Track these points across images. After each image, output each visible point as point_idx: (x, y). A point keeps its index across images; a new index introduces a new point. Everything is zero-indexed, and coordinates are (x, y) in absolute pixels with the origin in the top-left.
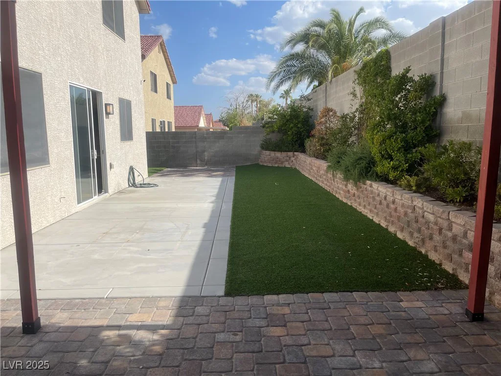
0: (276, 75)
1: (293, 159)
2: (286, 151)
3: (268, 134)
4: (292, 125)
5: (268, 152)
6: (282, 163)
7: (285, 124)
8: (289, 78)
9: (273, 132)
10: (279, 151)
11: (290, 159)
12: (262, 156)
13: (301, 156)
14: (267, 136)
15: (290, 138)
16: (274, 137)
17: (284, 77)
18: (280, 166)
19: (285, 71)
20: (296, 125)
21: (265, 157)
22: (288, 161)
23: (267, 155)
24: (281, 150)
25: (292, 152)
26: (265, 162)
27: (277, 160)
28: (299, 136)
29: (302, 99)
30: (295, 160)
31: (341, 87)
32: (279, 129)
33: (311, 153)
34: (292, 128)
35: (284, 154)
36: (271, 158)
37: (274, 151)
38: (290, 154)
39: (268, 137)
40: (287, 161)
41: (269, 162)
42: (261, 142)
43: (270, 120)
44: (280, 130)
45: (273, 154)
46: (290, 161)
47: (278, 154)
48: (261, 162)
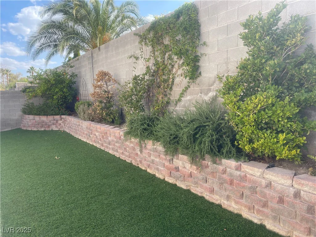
0: (36, 40)
1: (60, 122)
2: (52, 115)
3: (30, 99)
4: (57, 90)
5: (31, 117)
6: (49, 126)
7: (49, 89)
8: (49, 46)
9: (35, 97)
10: (44, 115)
11: (57, 122)
12: (24, 120)
13: (71, 120)
14: (29, 100)
15: (55, 102)
16: (37, 102)
17: (44, 44)
18: (47, 129)
19: (45, 37)
20: (61, 90)
21: (28, 122)
22: (55, 124)
23: (30, 120)
24: (46, 114)
25: (58, 115)
26: (29, 126)
27: (43, 124)
28: (64, 100)
29: (65, 65)
30: (63, 122)
31: (114, 52)
32: (42, 94)
33: (86, 117)
34: (57, 92)
35: (50, 118)
36: (36, 122)
37: (39, 115)
38: (57, 117)
39: (31, 101)
40: (53, 124)
41: (34, 127)
42: (23, 107)
43: (30, 85)
44: (44, 95)
45: (37, 118)
46: (57, 125)
47: (44, 118)
48: (24, 126)
